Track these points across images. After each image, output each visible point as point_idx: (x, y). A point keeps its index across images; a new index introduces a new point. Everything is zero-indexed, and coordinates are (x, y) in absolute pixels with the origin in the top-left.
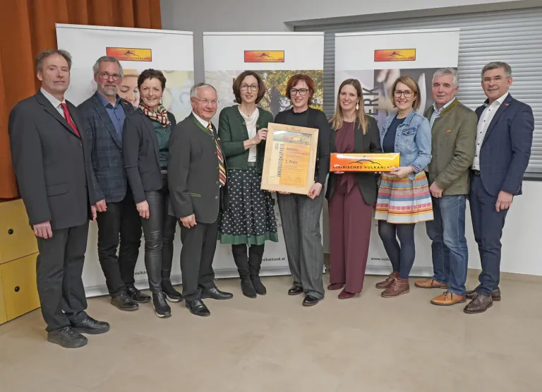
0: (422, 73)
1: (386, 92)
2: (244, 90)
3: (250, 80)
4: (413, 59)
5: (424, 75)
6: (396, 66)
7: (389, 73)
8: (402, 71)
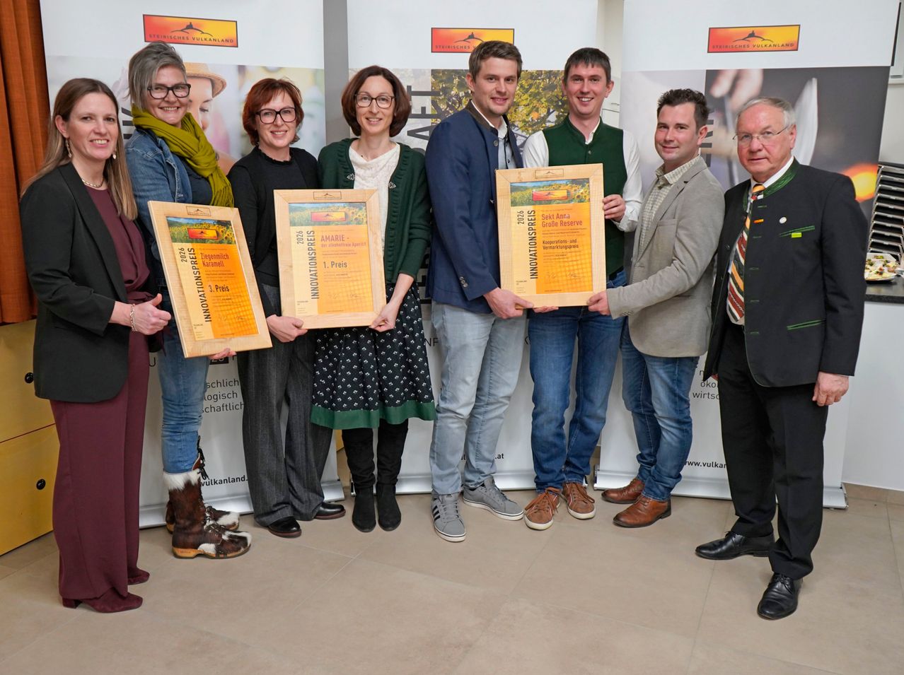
0: (810, 79)
1: (729, 116)
2: (363, 106)
3: (376, 86)
4: (793, 47)
5: (815, 81)
6: (754, 63)
7: (738, 77)
8: (767, 73)
